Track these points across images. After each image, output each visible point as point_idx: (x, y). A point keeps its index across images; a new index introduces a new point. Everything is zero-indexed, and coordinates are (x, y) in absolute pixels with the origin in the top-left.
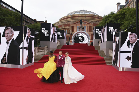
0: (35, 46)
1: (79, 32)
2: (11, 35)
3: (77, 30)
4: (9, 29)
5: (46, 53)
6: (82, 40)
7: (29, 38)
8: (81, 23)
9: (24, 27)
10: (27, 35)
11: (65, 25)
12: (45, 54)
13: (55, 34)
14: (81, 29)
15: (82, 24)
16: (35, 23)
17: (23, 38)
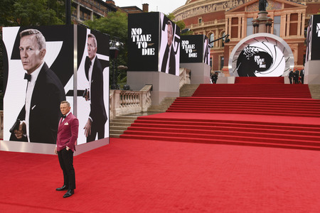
0: (111, 87)
1: (255, 39)
2: (37, 52)
3: (246, 31)
4: (32, 34)
5: (145, 110)
6: (264, 66)
7: (93, 61)
8: (262, 7)
9: (75, 27)
10: (86, 54)
11: (207, 17)
12: (142, 112)
13: (172, 48)
14: (262, 27)
15: (267, 8)
16: (110, 13)
17: (75, 61)
